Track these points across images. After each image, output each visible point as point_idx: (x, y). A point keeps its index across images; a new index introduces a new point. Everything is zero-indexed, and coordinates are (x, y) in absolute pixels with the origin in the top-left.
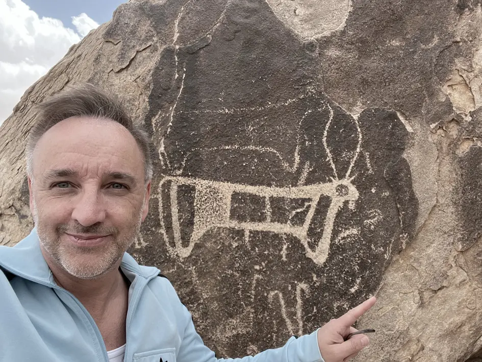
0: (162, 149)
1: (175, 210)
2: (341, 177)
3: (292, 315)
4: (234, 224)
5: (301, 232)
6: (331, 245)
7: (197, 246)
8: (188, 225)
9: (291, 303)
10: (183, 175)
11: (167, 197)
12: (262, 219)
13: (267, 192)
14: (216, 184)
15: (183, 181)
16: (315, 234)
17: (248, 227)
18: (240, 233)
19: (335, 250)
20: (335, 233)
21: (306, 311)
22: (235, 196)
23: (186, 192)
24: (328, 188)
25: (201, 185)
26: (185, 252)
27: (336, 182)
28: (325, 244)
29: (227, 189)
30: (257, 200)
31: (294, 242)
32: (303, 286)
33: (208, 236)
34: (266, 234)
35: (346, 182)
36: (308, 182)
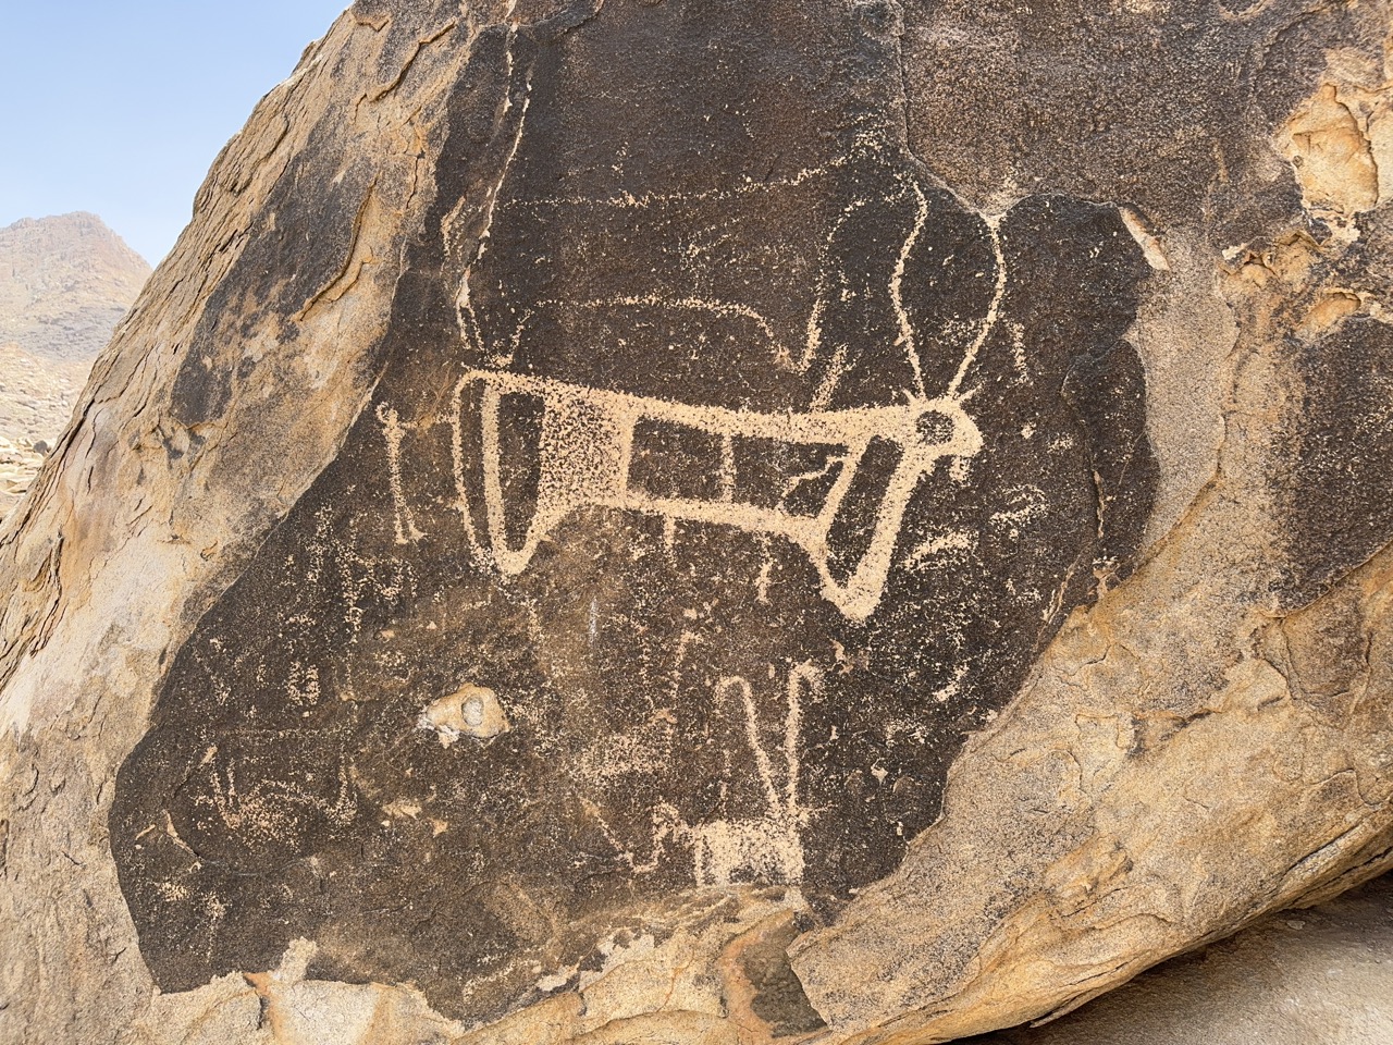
0: (463, 298)
1: (491, 456)
2: (934, 392)
3: (773, 740)
4: (639, 501)
5: (812, 534)
6: (893, 574)
7: (544, 551)
8: (523, 495)
9: (772, 710)
10: (514, 368)
11: (473, 424)
12: (710, 492)
13: (727, 423)
14: (596, 397)
15: (514, 383)
16: (849, 541)
17: (674, 509)
18: (653, 525)
19: (899, 584)
20: (906, 541)
21: (809, 734)
22: (645, 430)
23: (521, 413)
24: (895, 421)
25: (559, 395)
26: (513, 563)
27: (919, 405)
28: (874, 570)
29: (623, 410)
30: (697, 442)
31: (791, 555)
32: (807, 670)
33: (569, 526)
34: (717, 531)
35: (948, 405)
36: (840, 401)
